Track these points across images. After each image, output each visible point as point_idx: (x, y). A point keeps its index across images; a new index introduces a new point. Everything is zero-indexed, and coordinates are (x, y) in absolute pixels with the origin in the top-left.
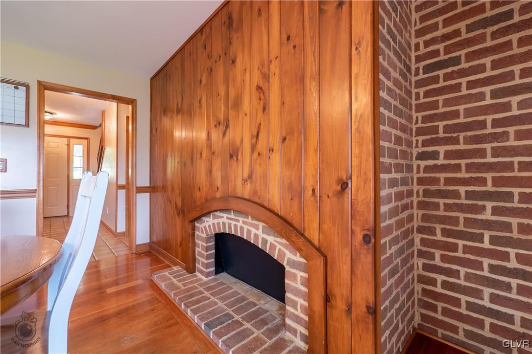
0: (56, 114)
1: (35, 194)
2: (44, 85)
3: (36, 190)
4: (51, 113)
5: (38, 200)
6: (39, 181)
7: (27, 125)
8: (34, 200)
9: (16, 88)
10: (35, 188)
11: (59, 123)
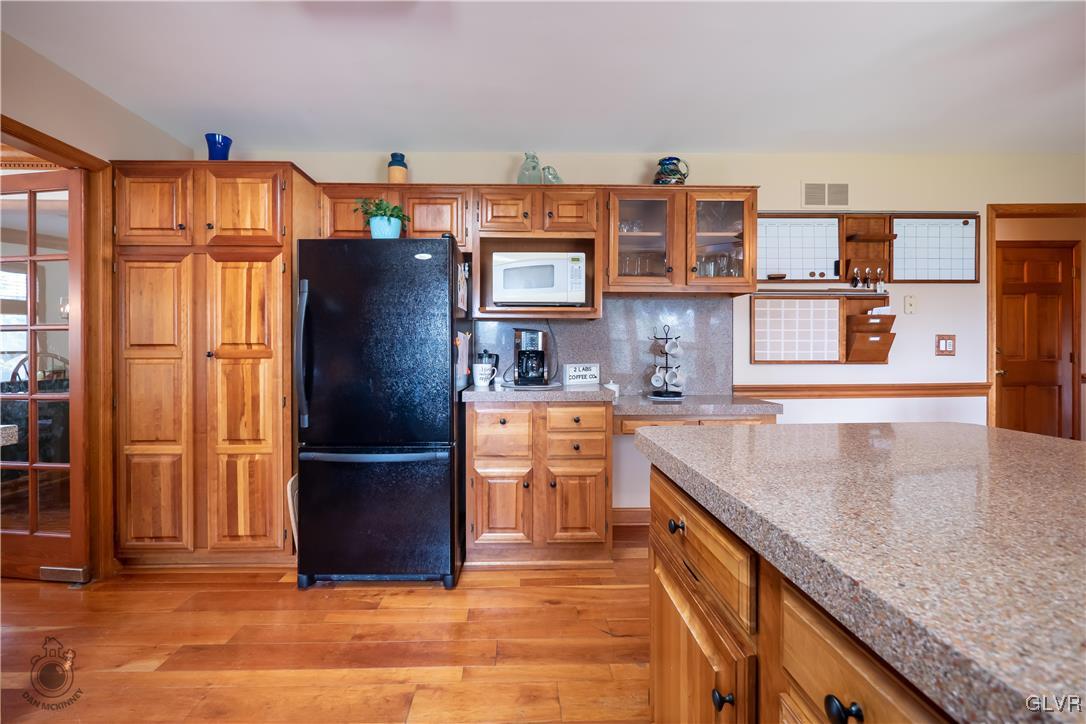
1: (985, 391)
3: (986, 384)
5: (989, 402)
7: (977, 280)
8: (983, 401)
9: (966, 223)
10: (985, 380)
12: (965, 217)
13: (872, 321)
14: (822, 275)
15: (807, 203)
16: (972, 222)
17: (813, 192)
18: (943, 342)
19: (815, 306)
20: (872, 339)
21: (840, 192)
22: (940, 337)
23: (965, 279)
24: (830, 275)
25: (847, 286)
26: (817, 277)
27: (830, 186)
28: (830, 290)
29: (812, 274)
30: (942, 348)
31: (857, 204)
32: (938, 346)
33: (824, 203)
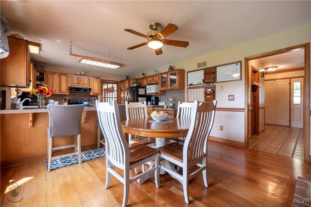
0: (278, 67)
1: (244, 110)
2: (247, 59)
3: (244, 109)
4: (276, 67)
5: (245, 113)
6: (245, 105)
7: (241, 79)
8: (243, 113)
9: (237, 64)
10: (244, 107)
11: (283, 71)
12: (237, 63)
13: (208, 93)
14: (200, 83)
15: (198, 68)
16: (239, 64)
17: (199, 65)
18: (230, 97)
19: (199, 90)
20: (208, 97)
21: (205, 63)
22: (229, 96)
23: (237, 79)
24: (202, 83)
25: (205, 85)
26: (199, 83)
27: (203, 63)
28: (203, 86)
29: (198, 83)
30: (230, 98)
31: (209, 65)
32: (229, 98)
33: (201, 67)
